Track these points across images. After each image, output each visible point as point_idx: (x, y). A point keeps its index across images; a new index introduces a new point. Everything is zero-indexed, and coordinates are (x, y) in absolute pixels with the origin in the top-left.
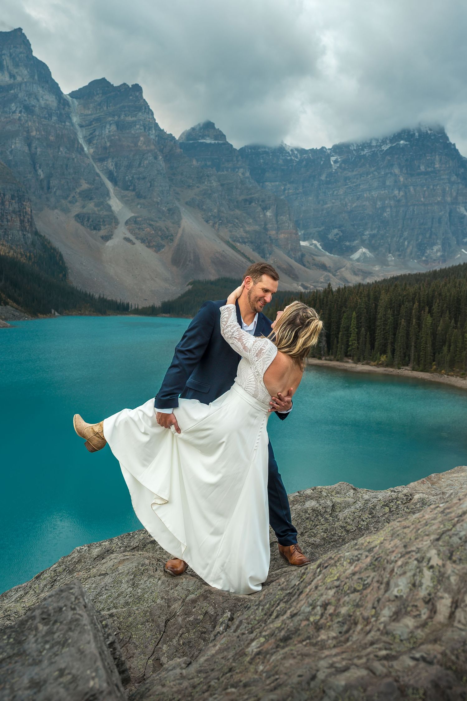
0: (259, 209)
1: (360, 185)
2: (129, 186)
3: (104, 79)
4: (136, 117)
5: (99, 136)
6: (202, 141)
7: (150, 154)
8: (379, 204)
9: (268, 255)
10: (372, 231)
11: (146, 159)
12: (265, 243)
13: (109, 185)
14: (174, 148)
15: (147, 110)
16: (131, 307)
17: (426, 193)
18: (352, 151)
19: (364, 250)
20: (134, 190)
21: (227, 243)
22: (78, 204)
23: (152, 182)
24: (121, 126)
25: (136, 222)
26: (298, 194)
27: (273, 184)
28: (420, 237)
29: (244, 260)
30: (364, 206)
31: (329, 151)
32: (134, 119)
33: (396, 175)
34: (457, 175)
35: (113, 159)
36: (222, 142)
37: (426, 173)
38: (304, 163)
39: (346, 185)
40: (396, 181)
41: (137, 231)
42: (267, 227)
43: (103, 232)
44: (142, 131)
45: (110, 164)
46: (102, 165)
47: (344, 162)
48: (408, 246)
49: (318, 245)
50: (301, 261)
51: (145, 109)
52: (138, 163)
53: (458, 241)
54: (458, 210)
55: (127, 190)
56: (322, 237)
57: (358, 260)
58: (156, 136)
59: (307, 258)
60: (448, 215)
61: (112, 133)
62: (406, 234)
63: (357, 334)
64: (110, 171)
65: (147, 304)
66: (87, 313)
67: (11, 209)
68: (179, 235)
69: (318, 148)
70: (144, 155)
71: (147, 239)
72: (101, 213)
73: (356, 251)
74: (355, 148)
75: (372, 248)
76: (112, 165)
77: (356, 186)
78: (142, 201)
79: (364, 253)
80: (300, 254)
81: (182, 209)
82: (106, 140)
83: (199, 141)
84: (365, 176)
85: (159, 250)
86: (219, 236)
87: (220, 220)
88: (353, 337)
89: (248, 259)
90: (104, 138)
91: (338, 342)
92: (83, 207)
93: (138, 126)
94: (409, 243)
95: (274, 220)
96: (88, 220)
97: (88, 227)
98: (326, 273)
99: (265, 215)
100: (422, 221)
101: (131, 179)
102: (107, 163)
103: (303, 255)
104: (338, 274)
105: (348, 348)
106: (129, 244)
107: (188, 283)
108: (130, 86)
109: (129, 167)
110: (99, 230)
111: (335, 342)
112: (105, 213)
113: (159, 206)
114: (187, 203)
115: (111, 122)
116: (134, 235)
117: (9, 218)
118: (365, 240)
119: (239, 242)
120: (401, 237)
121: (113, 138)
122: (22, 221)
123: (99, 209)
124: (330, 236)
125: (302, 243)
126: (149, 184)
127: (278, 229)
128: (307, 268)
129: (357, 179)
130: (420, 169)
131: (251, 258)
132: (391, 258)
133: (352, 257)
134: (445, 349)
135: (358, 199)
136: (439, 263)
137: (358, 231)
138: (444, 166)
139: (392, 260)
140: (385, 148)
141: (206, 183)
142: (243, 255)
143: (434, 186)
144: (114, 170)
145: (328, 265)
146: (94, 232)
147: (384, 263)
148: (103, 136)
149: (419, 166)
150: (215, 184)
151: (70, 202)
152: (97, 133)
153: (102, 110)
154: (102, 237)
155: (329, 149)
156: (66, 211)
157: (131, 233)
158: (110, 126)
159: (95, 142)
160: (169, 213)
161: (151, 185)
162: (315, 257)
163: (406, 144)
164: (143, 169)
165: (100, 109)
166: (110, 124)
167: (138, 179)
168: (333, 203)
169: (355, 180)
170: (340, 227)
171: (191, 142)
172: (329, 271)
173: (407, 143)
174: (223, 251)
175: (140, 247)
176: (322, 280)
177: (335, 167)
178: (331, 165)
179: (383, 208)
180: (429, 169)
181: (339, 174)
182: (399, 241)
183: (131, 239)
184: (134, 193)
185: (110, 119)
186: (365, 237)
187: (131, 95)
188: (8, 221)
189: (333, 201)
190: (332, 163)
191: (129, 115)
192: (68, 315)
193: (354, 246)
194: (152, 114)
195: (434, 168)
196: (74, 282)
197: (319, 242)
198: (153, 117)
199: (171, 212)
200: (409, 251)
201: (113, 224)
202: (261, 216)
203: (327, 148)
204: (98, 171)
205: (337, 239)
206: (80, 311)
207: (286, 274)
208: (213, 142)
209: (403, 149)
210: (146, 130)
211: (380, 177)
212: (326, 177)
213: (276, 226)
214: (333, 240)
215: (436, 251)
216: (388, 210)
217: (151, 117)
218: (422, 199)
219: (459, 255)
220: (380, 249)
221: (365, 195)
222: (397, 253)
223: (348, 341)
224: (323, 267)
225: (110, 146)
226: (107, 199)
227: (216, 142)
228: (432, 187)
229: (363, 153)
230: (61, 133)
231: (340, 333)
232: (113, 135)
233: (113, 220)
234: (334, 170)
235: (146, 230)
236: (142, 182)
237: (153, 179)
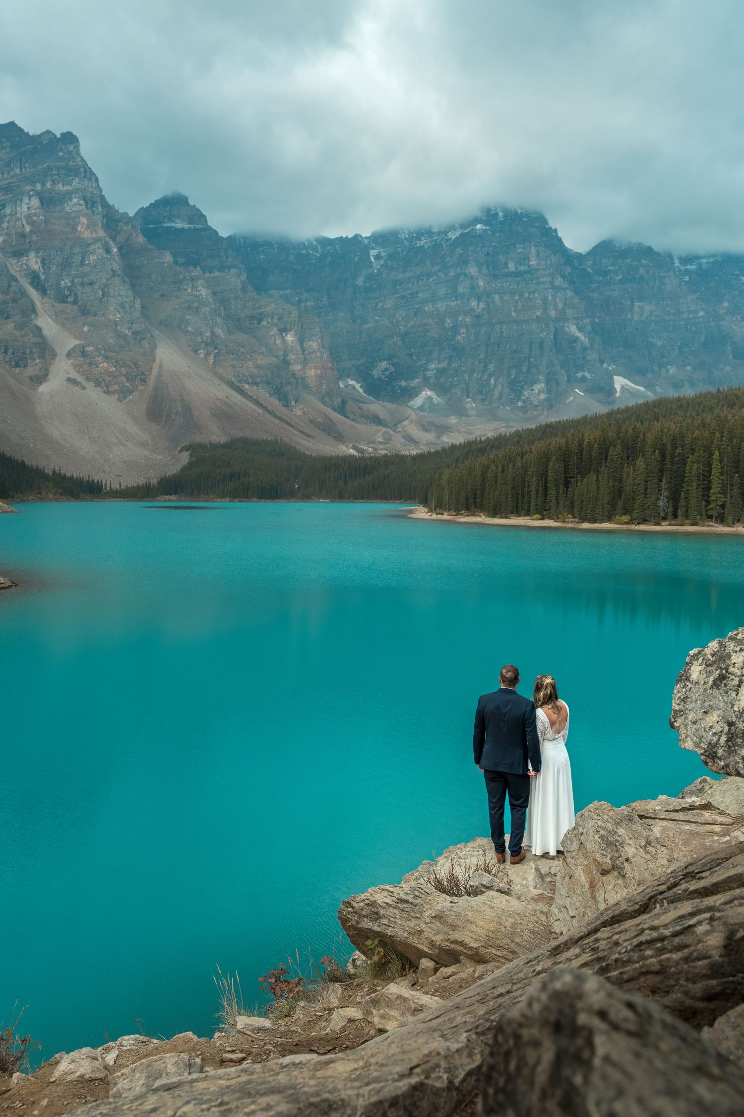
0: (274, 331)
1: (417, 293)
2: (67, 297)
3: (12, 124)
4: (70, 185)
5: (10, 215)
6: (169, 225)
7: (98, 245)
8: (449, 321)
9: (293, 403)
10: (439, 363)
11: (93, 253)
12: (288, 383)
13: (33, 293)
14: (134, 235)
15: (88, 174)
17: (519, 304)
18: (403, 242)
19: (429, 393)
20: (75, 302)
21: (231, 385)
23: (106, 290)
24: (48, 201)
25: (84, 354)
27: (281, 292)
28: (514, 372)
29: (260, 411)
30: (426, 325)
31: (366, 241)
32: (67, 188)
33: (472, 277)
34: (563, 276)
35: (37, 252)
36: (200, 226)
37: (518, 274)
38: (329, 259)
39: (395, 293)
40: (472, 287)
41: (86, 367)
42: (288, 358)
43: (31, 371)
44: (81, 208)
45: (34, 262)
46: (20, 263)
47: (390, 257)
48: (495, 386)
49: (358, 386)
50: (341, 409)
51: (85, 172)
52: (80, 259)
53: (569, 377)
54: (567, 329)
55: (64, 302)
56: (364, 376)
57: (421, 408)
58: (104, 216)
59: (350, 406)
60: (552, 338)
61: (33, 211)
62: (491, 367)
64: (34, 272)
66: (51, 496)
68: (154, 373)
69: (349, 237)
70: (89, 245)
71: (104, 380)
72: (26, 340)
73: (416, 395)
74: (407, 236)
75: (440, 389)
76: (36, 262)
77: (412, 294)
78: (90, 319)
79: (430, 398)
80: (339, 400)
81: (156, 333)
82: (24, 222)
83: (165, 225)
84: (425, 279)
85: (125, 397)
86: (216, 374)
87: (216, 348)
89: (265, 408)
90: (19, 219)
93: (75, 200)
94: (496, 381)
95: (298, 348)
97: (6, 362)
98: (384, 429)
99: (284, 340)
100: (515, 347)
101: (69, 284)
102: (27, 260)
103: (344, 403)
104: (400, 429)
106: (77, 388)
107: (179, 448)
108: (58, 136)
109: (66, 265)
110: (25, 366)
113: (119, 328)
114: (161, 323)
115: (31, 193)
116: (83, 375)
118: (430, 377)
119: (249, 384)
120: (484, 372)
121: (35, 218)
123: (23, 332)
124: (376, 373)
126: (101, 293)
127: (305, 362)
128: (352, 420)
129: (413, 283)
130: (508, 268)
131: (270, 408)
132: (470, 404)
133: (411, 403)
135: (415, 315)
136: (543, 410)
137: (418, 364)
138: (543, 262)
139: (472, 408)
140: (453, 235)
141: (189, 291)
142: (257, 402)
143: (529, 293)
144: (40, 271)
145: (382, 418)
146: (18, 370)
147: (461, 412)
148: (18, 215)
149: (506, 264)
150: (203, 292)
153: (12, 173)
154: (31, 379)
155: (366, 237)
157: (78, 371)
158: (30, 200)
160: (135, 339)
161: (103, 295)
162: (359, 405)
163: (486, 230)
164: (89, 269)
165: (9, 172)
166: (30, 197)
167: (82, 284)
168: (377, 321)
169: (410, 285)
170: (390, 358)
171: (151, 226)
172: (385, 426)
173: (487, 228)
174: (227, 397)
175: (93, 393)
176: (380, 440)
177: (377, 265)
178: (372, 262)
179: (455, 329)
180: (522, 268)
181: (384, 276)
182: (481, 378)
183: (78, 380)
184: (76, 307)
185: (28, 188)
186: (429, 374)
187: (61, 150)
189: (377, 318)
190: (372, 259)
191: (59, 183)
192: (22, 501)
193: (414, 388)
194: (97, 180)
195: (529, 266)
197: (358, 382)
198: (98, 186)
199: (138, 338)
200: (496, 393)
201: (48, 358)
202: (278, 342)
203: (364, 236)
204: (13, 272)
205: (386, 377)
206: (40, 493)
207: (324, 431)
208: (186, 226)
209: (481, 237)
210: (89, 206)
211: (447, 281)
212: (365, 282)
213: (302, 357)
214: (380, 379)
215: (537, 391)
216: (463, 330)
217: (94, 185)
218: (513, 314)
219: (572, 398)
220: (453, 391)
221: (426, 308)
222: (480, 397)
224: (376, 420)
225: (31, 231)
226: (33, 316)
227: (192, 226)
228: (526, 295)
229: (418, 244)
232: (35, 214)
233: (45, 350)
234: (375, 271)
235: (101, 365)
236: (88, 289)
237: (106, 285)
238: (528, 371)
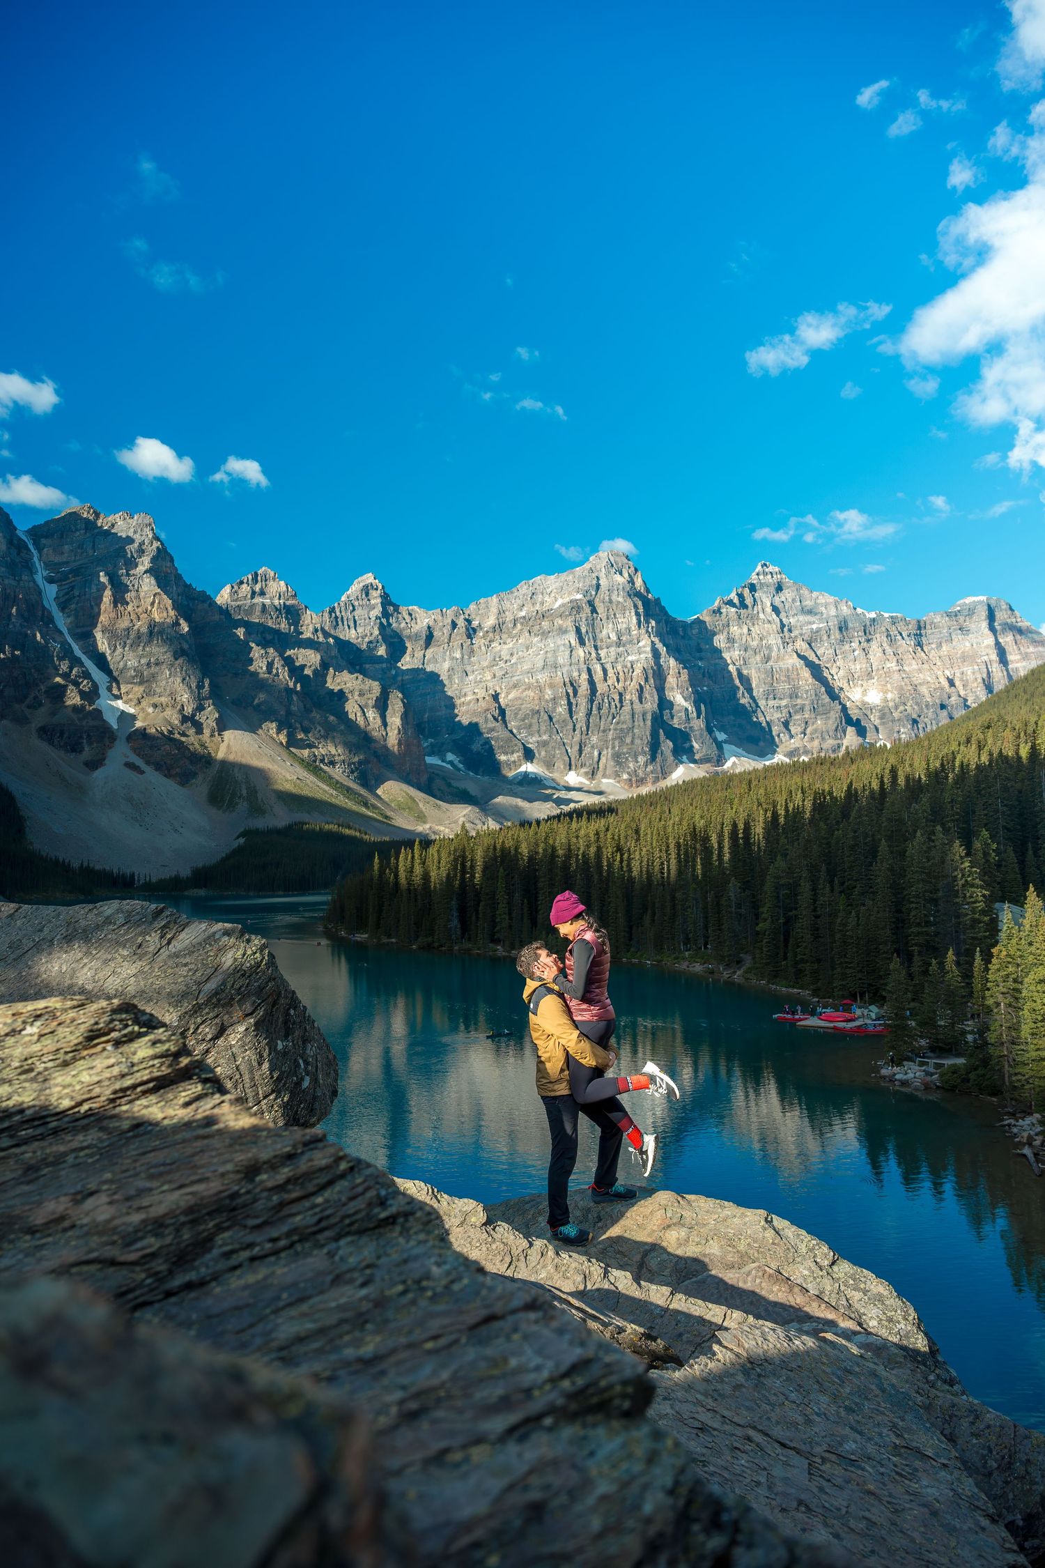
4: (143, 565)
5: (79, 596)
6: (257, 601)
8: (549, 693)
14: (210, 614)
15: (163, 554)
16: (139, 880)
19: (530, 767)
20: (141, 683)
21: (306, 765)
22: (42, 710)
23: (173, 669)
25: (145, 736)
26: (420, 681)
27: (377, 666)
30: (526, 697)
35: (104, 634)
36: (289, 602)
41: (148, 750)
45: (100, 643)
46: (86, 644)
48: (599, 758)
49: (456, 761)
51: (159, 552)
53: (675, 747)
54: (671, 699)
56: (462, 749)
57: (521, 783)
58: (179, 595)
59: (437, 784)
60: (656, 708)
63: (508, 903)
64: (101, 653)
65: (167, 874)
68: (221, 755)
71: (166, 762)
72: (84, 723)
73: (518, 769)
75: (543, 762)
79: (531, 772)
80: (426, 777)
81: (226, 712)
83: (252, 602)
85: (186, 782)
86: (289, 754)
88: (502, 908)
90: (88, 600)
91: (477, 918)
92: (53, 714)
95: (380, 724)
98: (470, 808)
99: (365, 716)
101: (136, 665)
102: (93, 641)
103: (432, 780)
104: (491, 807)
105: (494, 927)
106: (135, 773)
107: (236, 834)
109: (133, 645)
110: (81, 751)
111: (474, 918)
112: (91, 723)
114: (233, 703)
115: (101, 574)
116: (143, 761)
120: (587, 744)
123: (81, 715)
125: (430, 760)
130: (609, 638)
134: (647, 920)
139: (575, 782)
146: (73, 755)
151: (29, 707)
152: (76, 592)
154: (87, 764)
156: (21, 720)
157: (138, 755)
159: (73, 606)
162: (452, 782)
167: (149, 665)
170: (489, 731)
171: (239, 603)
172: (476, 803)
174: (299, 779)
177: (475, 637)
181: (483, 648)
183: (137, 764)
185: (99, 569)
186: (530, 747)
193: (515, 761)
194: (172, 560)
195: (630, 636)
196: (38, 842)
197: (456, 758)
198: (173, 565)
200: (600, 766)
201: (107, 742)
202: (360, 719)
205: (486, 751)
207: (404, 810)
210: (162, 586)
212: (463, 654)
213: (384, 733)
214: (478, 753)
215: (641, 764)
217: (169, 564)
220: (555, 764)
222: (582, 770)
223: (494, 916)
226: (96, 698)
227: (281, 602)
230: (12, 593)
231: (482, 904)
233: (105, 733)
235: (163, 748)
236: (154, 669)
237: (173, 665)
238: (632, 742)
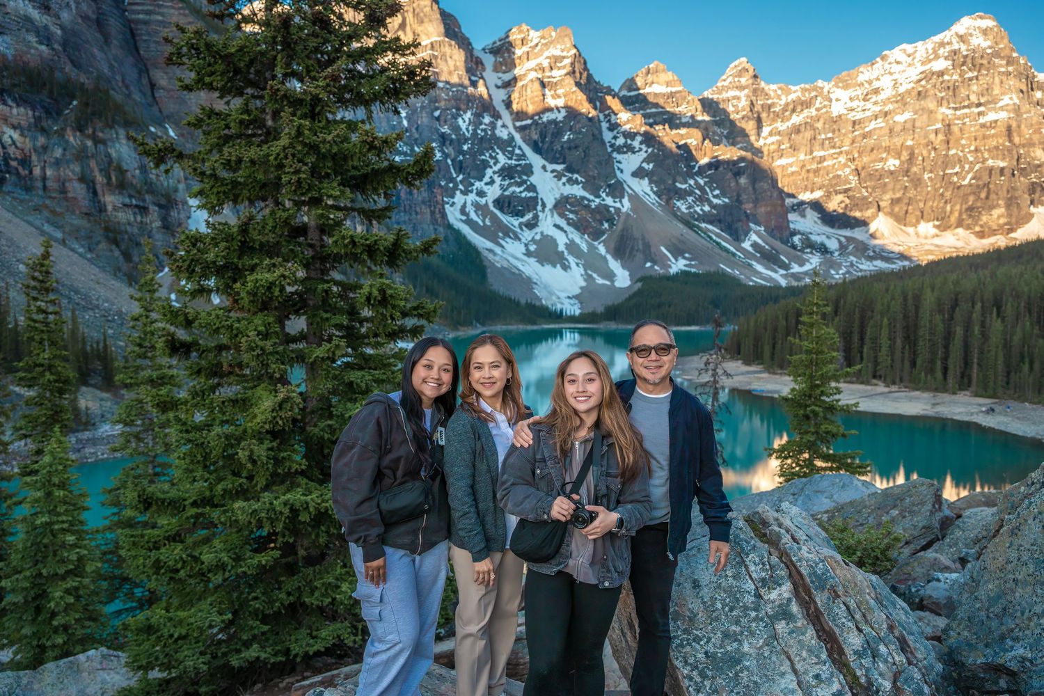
0: (730, 175)
1: (874, 130)
2: (558, 158)
4: (564, 69)
9: (743, 236)
10: (893, 194)
12: (739, 220)
13: (533, 159)
16: (566, 314)
19: (883, 219)
20: (564, 162)
21: (687, 223)
22: (496, 185)
24: (545, 84)
25: (568, 204)
28: (971, 199)
29: (710, 245)
32: (562, 72)
35: (537, 126)
36: (676, 90)
41: (568, 215)
42: (741, 198)
43: (527, 219)
45: (534, 132)
46: (524, 134)
47: (850, 99)
50: (790, 242)
51: (576, 57)
55: (556, 162)
56: (821, 208)
61: (535, 93)
62: (947, 195)
64: (534, 140)
65: (586, 309)
67: (420, 199)
72: (524, 195)
75: (896, 216)
76: (536, 133)
77: (870, 131)
78: (574, 176)
80: (788, 232)
82: (528, 102)
84: (883, 117)
85: (599, 238)
86: (676, 215)
87: (677, 193)
90: (525, 100)
92: (503, 189)
95: (751, 188)
96: (509, 206)
97: (509, 213)
98: (825, 257)
99: (737, 182)
102: (530, 132)
103: (793, 234)
106: (560, 232)
107: (637, 280)
110: (523, 216)
112: (529, 195)
115: (534, 79)
117: (418, 210)
118: (885, 207)
119: (705, 221)
120: (940, 200)
121: (536, 99)
122: (433, 213)
123: (522, 190)
124: (833, 205)
125: (792, 217)
127: (756, 201)
128: (800, 250)
137: (874, 195)
142: (709, 239)
144: (539, 140)
145: (829, 246)
148: (524, 97)
150: (668, 147)
151: (486, 184)
154: (527, 225)
157: (562, 218)
158: (532, 84)
162: (811, 236)
164: (575, 136)
166: (533, 82)
167: (570, 148)
169: (867, 124)
175: (573, 234)
177: (836, 107)
181: (843, 117)
182: (937, 205)
183: (562, 226)
184: (564, 166)
185: (532, 75)
186: (883, 204)
187: (558, 43)
188: (417, 213)
191: (556, 68)
193: (868, 217)
194: (585, 63)
196: (496, 284)
200: (952, 219)
201: (539, 208)
202: (733, 184)
204: (519, 142)
205: (841, 209)
207: (769, 260)
208: (664, 90)
212: (823, 125)
213: (753, 197)
214: (834, 211)
215: (996, 216)
217: (583, 66)
220: (907, 218)
225: (533, 109)
227: (669, 90)
232: (537, 96)
233: (538, 203)
234: (835, 113)
235: (581, 212)
236: (573, 152)
237: (588, 148)
238: (987, 198)
